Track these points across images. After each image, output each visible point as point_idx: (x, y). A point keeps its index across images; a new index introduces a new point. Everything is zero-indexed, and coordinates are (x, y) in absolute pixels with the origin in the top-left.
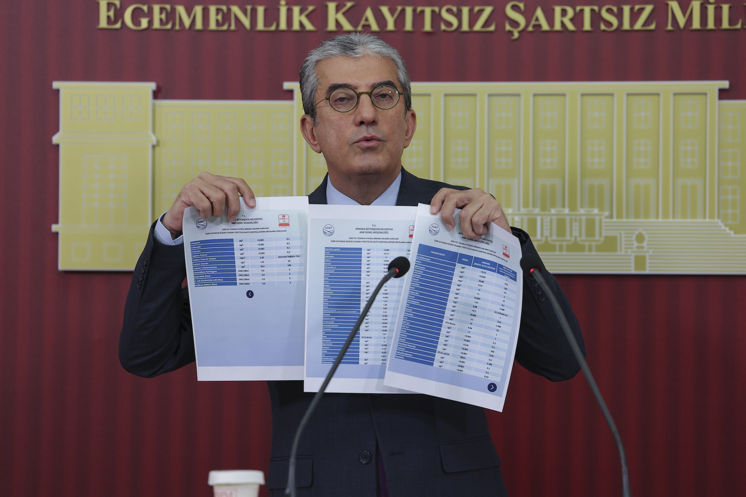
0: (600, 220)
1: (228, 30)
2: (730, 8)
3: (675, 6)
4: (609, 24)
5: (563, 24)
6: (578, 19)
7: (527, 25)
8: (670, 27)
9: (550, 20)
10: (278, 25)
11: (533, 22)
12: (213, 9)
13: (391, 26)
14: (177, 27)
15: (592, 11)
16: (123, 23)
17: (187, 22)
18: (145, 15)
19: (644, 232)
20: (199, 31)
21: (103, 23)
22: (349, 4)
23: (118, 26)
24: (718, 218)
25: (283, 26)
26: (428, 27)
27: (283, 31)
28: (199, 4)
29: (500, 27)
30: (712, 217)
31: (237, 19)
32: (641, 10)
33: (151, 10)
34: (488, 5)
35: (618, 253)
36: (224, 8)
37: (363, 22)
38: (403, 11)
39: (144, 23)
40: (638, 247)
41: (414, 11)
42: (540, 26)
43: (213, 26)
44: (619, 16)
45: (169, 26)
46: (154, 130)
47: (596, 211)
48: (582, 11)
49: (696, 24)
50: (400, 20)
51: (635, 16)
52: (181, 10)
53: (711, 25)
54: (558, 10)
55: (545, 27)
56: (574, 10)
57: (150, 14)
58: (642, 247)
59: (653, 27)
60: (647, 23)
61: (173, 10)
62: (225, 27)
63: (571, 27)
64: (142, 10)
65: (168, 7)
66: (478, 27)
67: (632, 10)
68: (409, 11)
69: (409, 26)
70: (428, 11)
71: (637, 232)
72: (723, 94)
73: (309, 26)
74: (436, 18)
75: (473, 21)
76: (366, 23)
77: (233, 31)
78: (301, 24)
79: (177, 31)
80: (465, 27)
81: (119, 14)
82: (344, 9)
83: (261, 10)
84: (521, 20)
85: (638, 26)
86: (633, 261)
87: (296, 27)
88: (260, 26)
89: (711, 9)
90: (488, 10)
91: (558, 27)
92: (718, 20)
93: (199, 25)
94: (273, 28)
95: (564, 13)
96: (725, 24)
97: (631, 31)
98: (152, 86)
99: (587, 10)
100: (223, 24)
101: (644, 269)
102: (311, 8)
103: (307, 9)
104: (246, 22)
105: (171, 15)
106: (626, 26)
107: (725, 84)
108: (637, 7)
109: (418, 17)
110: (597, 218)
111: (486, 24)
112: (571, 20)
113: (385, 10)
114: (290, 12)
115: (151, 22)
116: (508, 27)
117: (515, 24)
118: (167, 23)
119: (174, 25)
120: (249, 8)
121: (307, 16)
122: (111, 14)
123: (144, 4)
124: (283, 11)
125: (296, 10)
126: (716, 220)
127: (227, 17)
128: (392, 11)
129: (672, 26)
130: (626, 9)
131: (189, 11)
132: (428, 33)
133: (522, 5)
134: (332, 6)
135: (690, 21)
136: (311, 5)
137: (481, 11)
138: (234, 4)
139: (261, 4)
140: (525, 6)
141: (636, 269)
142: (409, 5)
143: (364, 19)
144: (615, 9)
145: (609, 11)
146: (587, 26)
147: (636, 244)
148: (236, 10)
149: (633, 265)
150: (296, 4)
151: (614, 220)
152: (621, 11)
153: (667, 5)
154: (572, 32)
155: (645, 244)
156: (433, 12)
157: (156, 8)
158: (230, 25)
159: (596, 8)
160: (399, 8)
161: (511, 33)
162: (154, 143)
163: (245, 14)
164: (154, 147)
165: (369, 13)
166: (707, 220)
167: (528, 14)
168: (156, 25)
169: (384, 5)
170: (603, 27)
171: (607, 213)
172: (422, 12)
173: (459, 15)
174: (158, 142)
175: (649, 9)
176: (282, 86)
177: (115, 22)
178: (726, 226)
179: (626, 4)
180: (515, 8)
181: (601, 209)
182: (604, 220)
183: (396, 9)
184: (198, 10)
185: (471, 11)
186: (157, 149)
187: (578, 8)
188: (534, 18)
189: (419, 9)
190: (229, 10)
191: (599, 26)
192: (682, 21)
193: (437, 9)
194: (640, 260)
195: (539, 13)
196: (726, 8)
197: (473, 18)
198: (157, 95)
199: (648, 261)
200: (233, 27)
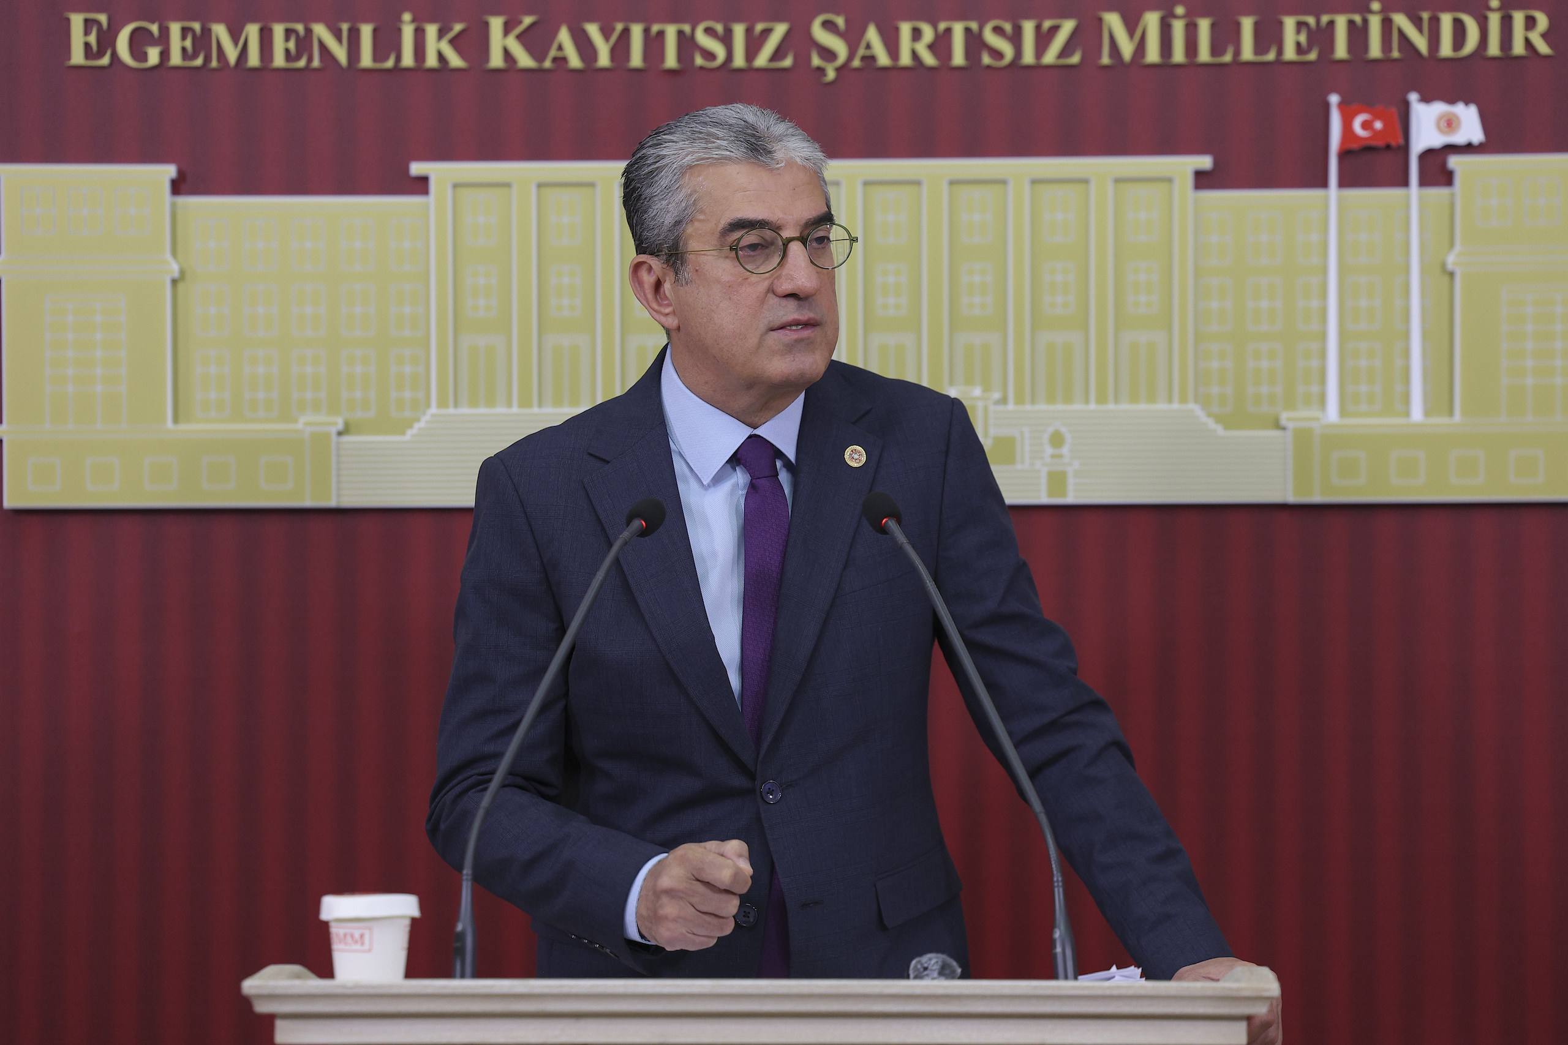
0: (986, 408)
1: (307, 68)
2: (1213, 26)
3: (1113, 21)
4: (997, 54)
5: (915, 55)
6: (940, 46)
7: (851, 57)
8: (1106, 60)
9: (893, 48)
10: (398, 59)
11: (861, 52)
12: (278, 30)
13: (604, 59)
14: (214, 64)
15: (968, 30)
16: (114, 55)
17: (232, 54)
18: (154, 42)
19: (1063, 429)
20: (254, 70)
21: (77, 57)
22: (528, 20)
23: (105, 61)
24: (1196, 401)
25: (408, 60)
26: (671, 61)
27: (408, 70)
28: (253, 20)
29: (802, 60)
30: (1183, 400)
31: (323, 47)
32: (1055, 29)
33: (165, 32)
34: (779, 19)
35: (1019, 466)
36: (300, 28)
37: (553, 53)
38: (626, 32)
39: (153, 55)
40: (1053, 456)
41: (647, 31)
42: (873, 58)
43: (279, 61)
44: (1016, 39)
45: (199, 62)
46: (174, 253)
47: (977, 392)
48: (948, 31)
49: (1153, 55)
50: (621, 49)
51: (1043, 40)
52: (220, 31)
53: (1179, 56)
54: (905, 29)
55: (883, 60)
56: (935, 28)
57: (164, 39)
58: (1061, 456)
59: (1075, 59)
60: (1065, 52)
61: (206, 32)
62: (302, 63)
63: (929, 59)
64: (150, 32)
65: (197, 26)
66: (762, 60)
67: (1038, 28)
68: (637, 32)
69: (636, 59)
70: (671, 32)
71: (1051, 430)
72: (1202, 180)
73: (455, 61)
74: (686, 43)
75: (752, 50)
76: (559, 54)
77: (315, 70)
78: (441, 57)
79: (214, 70)
80: (739, 61)
81: (107, 41)
82: (519, 30)
83: (366, 31)
84: (840, 47)
85: (1050, 57)
86: (1044, 481)
87: (432, 61)
88: (366, 60)
89: (1178, 28)
90: (780, 30)
91: (905, 60)
92: (1191, 47)
93: (254, 59)
94: (390, 63)
95: (917, 34)
96: (1204, 55)
97: (1038, 68)
98: (170, 171)
99: (958, 30)
100: (298, 58)
101: (1064, 494)
102: (458, 27)
103: (451, 29)
104: (340, 53)
105: (203, 42)
106: (1028, 57)
107: (1205, 162)
108: (1047, 24)
109: (654, 44)
110: (980, 405)
111: (777, 55)
112: (931, 47)
113: (593, 30)
114: (419, 34)
115: (165, 55)
116: (816, 61)
117: (828, 54)
118: (195, 56)
119: (208, 59)
120: (345, 27)
121: (452, 42)
122: (92, 39)
123: (153, 22)
124: (408, 33)
125: (431, 30)
126: (1191, 406)
127: (304, 43)
128: (606, 33)
129: (1111, 56)
130: (1028, 28)
131: (235, 34)
132: (671, 72)
133: (840, 21)
134: (496, 24)
135: (1140, 49)
136: (460, 21)
137: (767, 32)
138: (317, 20)
139: (366, 21)
140: (847, 22)
141: (1050, 494)
142: (637, 20)
143: (555, 46)
144: (1008, 27)
145: (998, 30)
146: (958, 58)
147: (1049, 450)
148: (320, 30)
149: (1044, 488)
150: (432, 21)
151: (1011, 407)
152: (1018, 31)
153: (1100, 20)
154: (931, 69)
155: (1065, 450)
156: (680, 33)
157: (175, 29)
158: (310, 60)
159: (974, 26)
160: (619, 27)
161: (821, 71)
162: (176, 274)
163: (339, 39)
164: (174, 282)
165: (564, 36)
166: (1176, 406)
167: (853, 37)
168: (176, 59)
169: (591, 20)
170: (986, 60)
171: (997, 395)
172: (661, 34)
173: (727, 40)
174: (182, 273)
175: (1068, 26)
176: (407, 169)
177: (100, 54)
178: (1209, 415)
179: (1028, 17)
180: (828, 25)
181: (987, 388)
182: (992, 408)
183: (613, 29)
184: (252, 31)
185: (749, 31)
186: (181, 286)
187: (942, 26)
188: (863, 44)
189: (655, 28)
190: (309, 31)
191: (980, 59)
192: (1127, 49)
193: (687, 28)
194: (1057, 480)
195: (872, 35)
196: (1204, 26)
197: (753, 46)
198: (178, 187)
199: (1071, 481)
200: (316, 63)
